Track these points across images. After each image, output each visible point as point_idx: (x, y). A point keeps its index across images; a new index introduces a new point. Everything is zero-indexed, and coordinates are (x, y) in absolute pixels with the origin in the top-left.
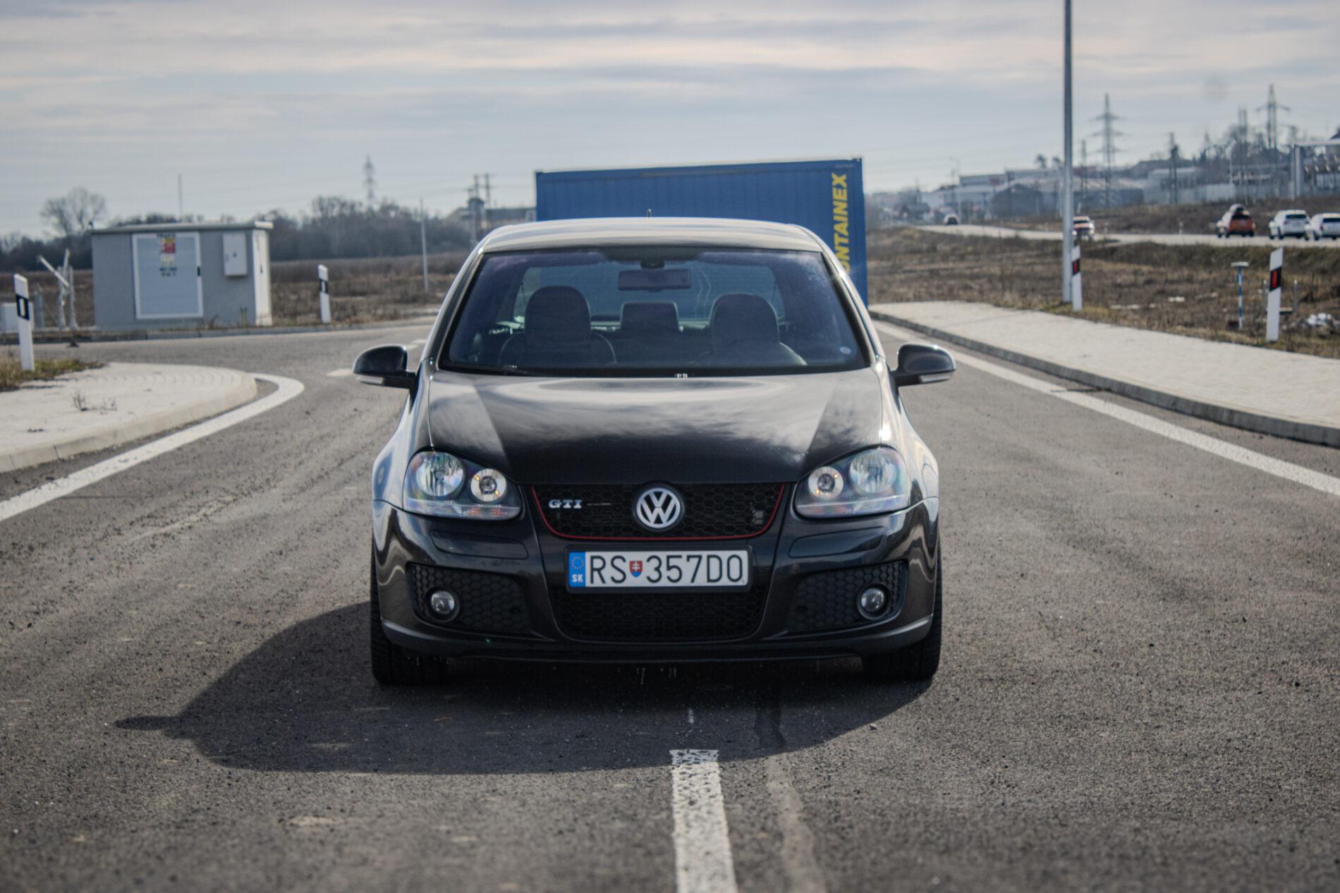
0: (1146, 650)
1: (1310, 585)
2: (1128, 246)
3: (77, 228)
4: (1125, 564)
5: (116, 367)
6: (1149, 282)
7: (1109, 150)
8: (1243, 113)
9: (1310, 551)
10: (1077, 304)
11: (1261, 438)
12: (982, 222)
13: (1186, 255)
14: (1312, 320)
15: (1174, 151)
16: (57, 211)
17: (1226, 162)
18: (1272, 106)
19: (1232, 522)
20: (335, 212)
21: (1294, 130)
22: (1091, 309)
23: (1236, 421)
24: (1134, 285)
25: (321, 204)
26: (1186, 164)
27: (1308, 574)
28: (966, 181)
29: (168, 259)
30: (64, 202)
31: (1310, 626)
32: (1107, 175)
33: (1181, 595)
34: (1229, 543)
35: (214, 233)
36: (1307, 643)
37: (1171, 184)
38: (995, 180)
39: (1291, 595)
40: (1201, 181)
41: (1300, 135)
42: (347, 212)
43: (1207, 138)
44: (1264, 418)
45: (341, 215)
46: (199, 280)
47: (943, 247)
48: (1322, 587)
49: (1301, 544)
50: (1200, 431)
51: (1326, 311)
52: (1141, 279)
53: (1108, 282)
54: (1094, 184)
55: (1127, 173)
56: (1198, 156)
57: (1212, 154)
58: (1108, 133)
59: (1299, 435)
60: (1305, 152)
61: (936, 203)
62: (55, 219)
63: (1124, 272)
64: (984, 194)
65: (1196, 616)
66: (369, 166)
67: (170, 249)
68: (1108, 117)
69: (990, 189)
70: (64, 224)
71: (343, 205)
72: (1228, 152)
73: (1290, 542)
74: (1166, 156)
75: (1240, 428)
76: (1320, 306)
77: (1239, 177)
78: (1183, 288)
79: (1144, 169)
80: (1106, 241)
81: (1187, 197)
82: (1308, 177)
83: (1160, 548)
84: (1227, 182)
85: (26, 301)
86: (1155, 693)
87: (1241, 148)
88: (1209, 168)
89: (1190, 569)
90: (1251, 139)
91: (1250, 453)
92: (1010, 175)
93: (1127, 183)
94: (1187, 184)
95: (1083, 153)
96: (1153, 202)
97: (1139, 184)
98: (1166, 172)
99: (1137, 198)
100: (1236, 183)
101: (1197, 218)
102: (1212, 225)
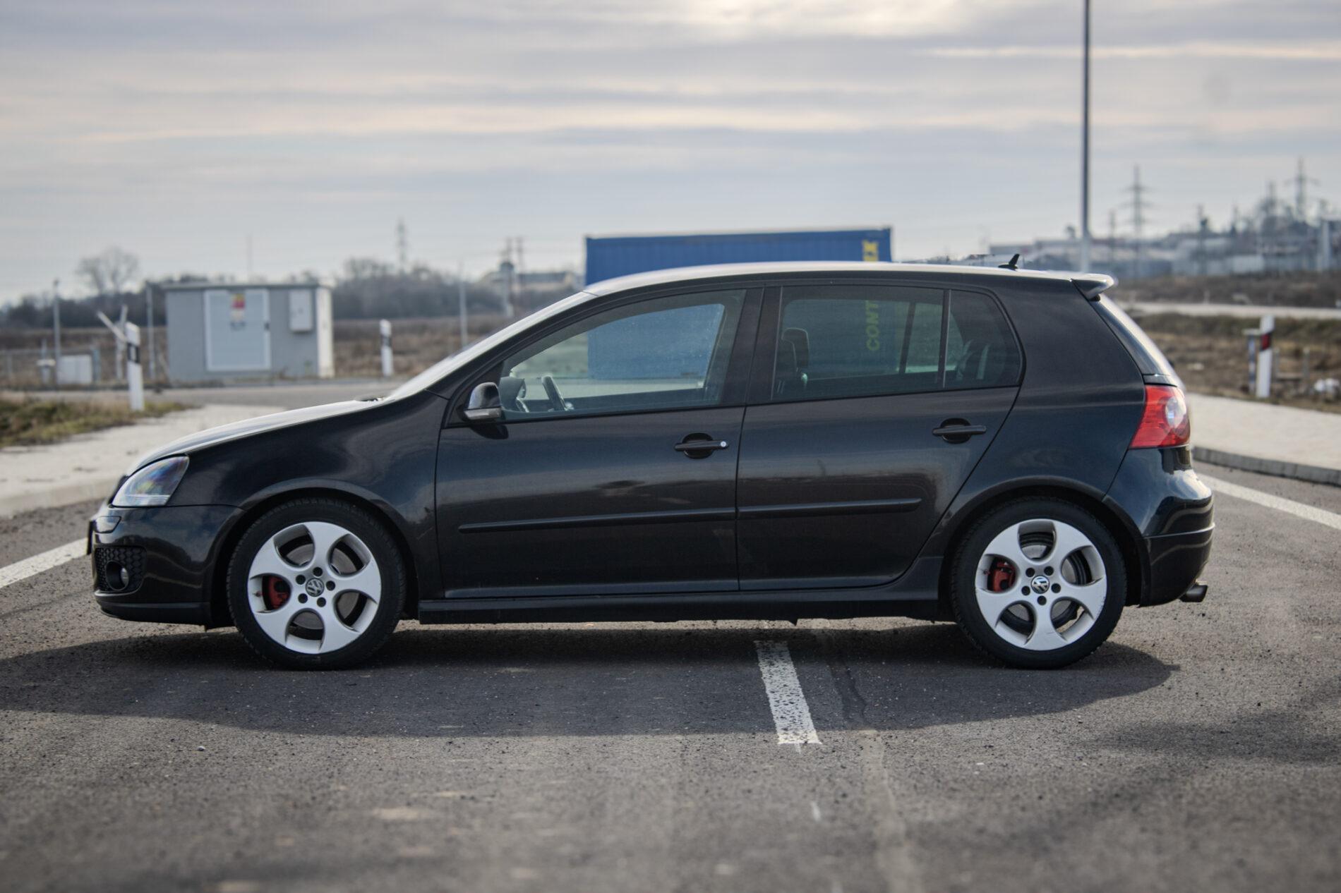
1: (1235, 563)
7: (1138, 221)
8: (1272, 186)
9: (1243, 543)
15: (1204, 223)
17: (1254, 234)
18: (1301, 180)
21: (1323, 203)
23: (1212, 459)
26: (1216, 236)
27: (1235, 557)
31: (1226, 586)
32: (1136, 246)
37: (1200, 255)
38: (1024, 250)
39: (1217, 569)
40: (1230, 253)
41: (1330, 208)
44: (1235, 456)
48: (1243, 565)
49: (1236, 539)
54: (1123, 255)
55: (1157, 244)
56: (1228, 228)
57: (1241, 226)
60: (1334, 225)
72: (1257, 225)
73: (1229, 538)
74: (1195, 227)
77: (1267, 249)
79: (1173, 241)
82: (1336, 250)
84: (1254, 253)
87: (1271, 221)
88: (1239, 241)
90: (1280, 211)
92: (1040, 245)
93: (1156, 255)
94: (1215, 255)
95: (1112, 224)
96: (1181, 274)
97: (1168, 256)
98: (1193, 244)
99: (1165, 269)
100: (1265, 256)
101: (1223, 289)
102: (1237, 297)
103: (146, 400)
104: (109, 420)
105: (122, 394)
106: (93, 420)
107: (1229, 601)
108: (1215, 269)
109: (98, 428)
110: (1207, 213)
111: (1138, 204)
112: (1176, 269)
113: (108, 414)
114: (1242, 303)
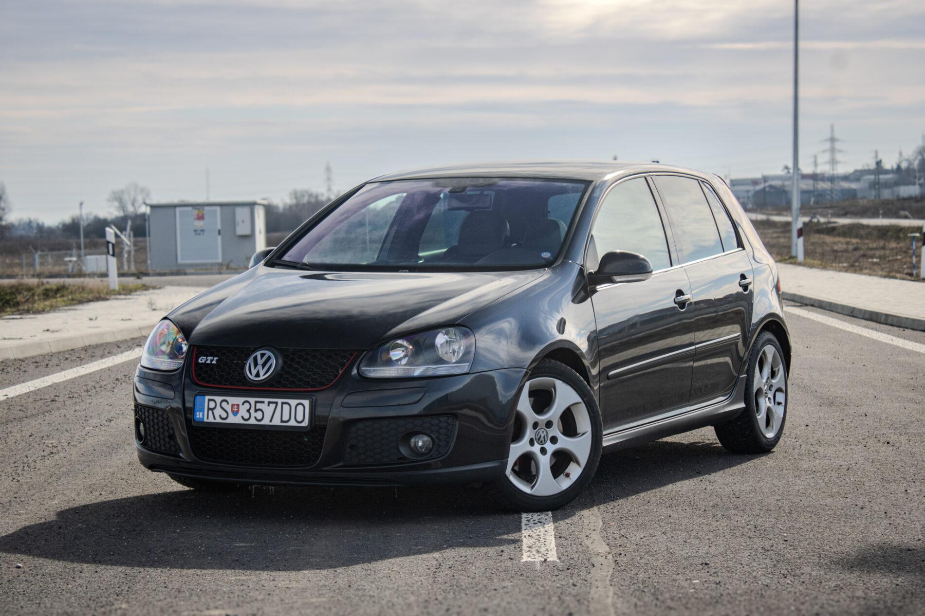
0: (804, 427)
1: (911, 400)
2: (844, 226)
3: (130, 209)
4: (801, 390)
5: (169, 289)
6: (856, 249)
7: (833, 162)
9: (916, 385)
10: (801, 257)
11: (904, 330)
13: (883, 232)
15: (879, 163)
16: (118, 198)
17: (914, 170)
19: (872, 371)
20: (305, 200)
22: (810, 261)
23: (889, 322)
24: (846, 251)
25: (295, 195)
26: (887, 172)
27: (911, 395)
28: (735, 183)
29: (199, 224)
30: (122, 192)
31: (905, 418)
32: (832, 179)
33: (831, 404)
34: (868, 380)
35: (229, 207)
36: (901, 426)
37: (876, 185)
38: (755, 182)
39: (897, 405)
40: (897, 184)
42: (313, 200)
43: (901, 154)
44: (907, 319)
45: (309, 203)
46: (219, 238)
48: (917, 401)
49: (911, 382)
50: (866, 327)
52: (851, 247)
53: (827, 249)
54: (821, 185)
55: (846, 178)
56: (895, 167)
57: (904, 165)
62: (116, 204)
63: (840, 243)
64: (748, 191)
65: (838, 413)
66: (328, 169)
67: (201, 217)
68: (833, 140)
69: (751, 188)
70: (123, 207)
71: (311, 195)
72: (916, 164)
73: (905, 380)
74: (873, 166)
75: (892, 325)
77: (922, 180)
78: (878, 253)
79: (857, 176)
80: (829, 223)
83: (825, 383)
84: (914, 184)
85: (113, 245)
86: (803, 446)
88: (903, 175)
89: (840, 392)
91: (894, 338)
92: (765, 179)
93: (846, 185)
94: (886, 185)
95: (816, 164)
96: (863, 198)
97: (854, 186)
98: (872, 177)
99: (853, 194)
100: (921, 185)
101: (892, 208)
102: (902, 213)
103: (120, 283)
104: (90, 297)
105: (104, 279)
106: (78, 296)
107: (908, 431)
108: (886, 194)
109: (81, 302)
110: (880, 157)
111: (833, 150)
112: (859, 195)
113: (91, 291)
114: (906, 217)
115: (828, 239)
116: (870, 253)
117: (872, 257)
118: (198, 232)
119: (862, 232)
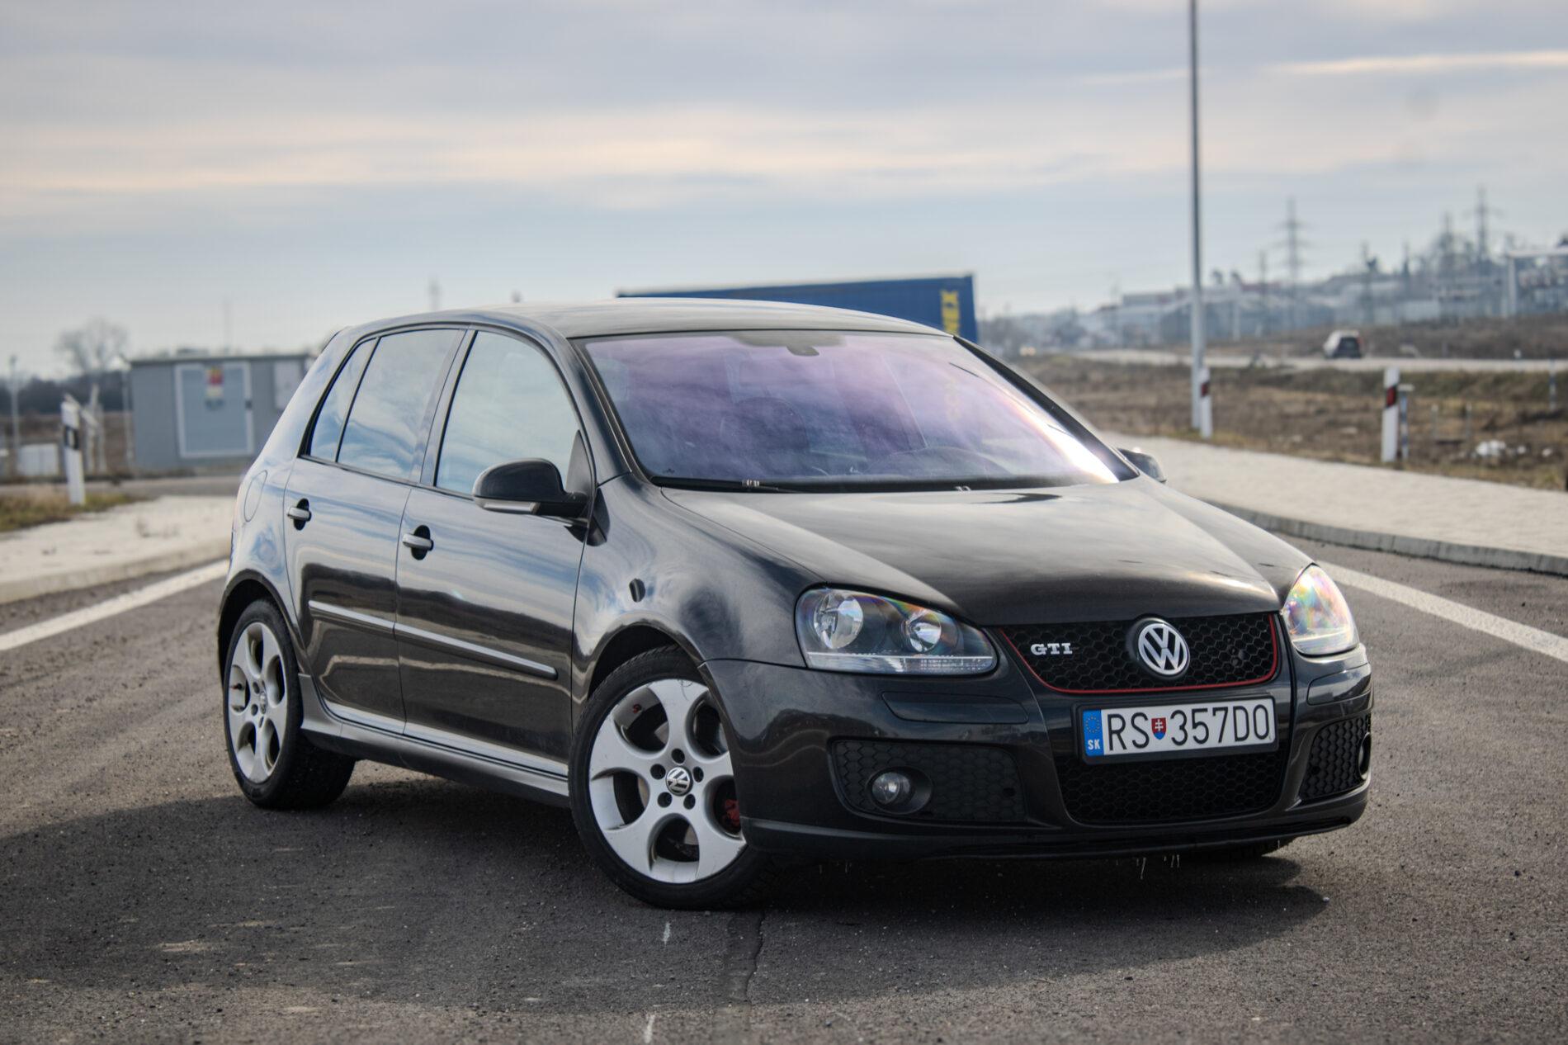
2: (1306, 373)
3: (94, 364)
5: (167, 500)
6: (1320, 412)
7: (1294, 263)
8: (1447, 219)
10: (1206, 429)
12: (1147, 347)
14: (1483, 449)
15: (1372, 264)
16: (72, 344)
17: (1430, 276)
18: (1482, 211)
21: (1510, 239)
22: (1221, 436)
24: (1304, 415)
26: (1384, 278)
28: (1130, 300)
29: (214, 392)
30: (79, 333)
32: (1293, 291)
35: (262, 363)
37: (1367, 301)
38: (1162, 299)
40: (1400, 298)
41: (1518, 243)
43: (1406, 248)
46: (249, 416)
47: (1096, 376)
51: (1500, 440)
52: (1312, 409)
53: (1273, 411)
54: (1274, 303)
55: (1318, 289)
56: (1400, 268)
57: (1414, 266)
58: (1293, 243)
59: (1359, 542)
60: (1521, 264)
61: (1095, 326)
62: (69, 355)
63: (1292, 401)
64: (1151, 316)
67: (217, 380)
68: (1292, 225)
69: (1155, 309)
70: (80, 360)
72: (1435, 265)
74: (1360, 270)
76: (1500, 434)
77: (1443, 293)
78: (1355, 418)
79: (1336, 285)
80: (1281, 367)
81: (1385, 317)
82: (1524, 292)
84: (1431, 298)
85: (75, 431)
87: (1449, 259)
88: (1410, 283)
90: (1459, 248)
92: (1180, 293)
93: (1316, 301)
94: (1382, 301)
95: (1263, 266)
97: (1330, 301)
98: (1358, 288)
99: (1325, 316)
100: (1442, 300)
101: (1390, 341)
102: (1405, 348)
103: (87, 492)
104: (40, 516)
105: (61, 487)
106: (18, 515)
109: (26, 525)
110: (1375, 253)
113: (40, 509)
114: (1410, 356)
115: (1279, 395)
116: (1343, 418)
117: (1347, 424)
118: (213, 405)
119: (1336, 382)
